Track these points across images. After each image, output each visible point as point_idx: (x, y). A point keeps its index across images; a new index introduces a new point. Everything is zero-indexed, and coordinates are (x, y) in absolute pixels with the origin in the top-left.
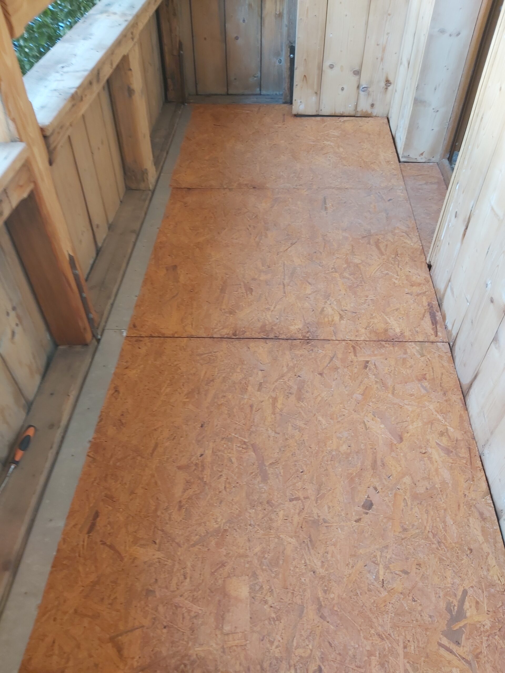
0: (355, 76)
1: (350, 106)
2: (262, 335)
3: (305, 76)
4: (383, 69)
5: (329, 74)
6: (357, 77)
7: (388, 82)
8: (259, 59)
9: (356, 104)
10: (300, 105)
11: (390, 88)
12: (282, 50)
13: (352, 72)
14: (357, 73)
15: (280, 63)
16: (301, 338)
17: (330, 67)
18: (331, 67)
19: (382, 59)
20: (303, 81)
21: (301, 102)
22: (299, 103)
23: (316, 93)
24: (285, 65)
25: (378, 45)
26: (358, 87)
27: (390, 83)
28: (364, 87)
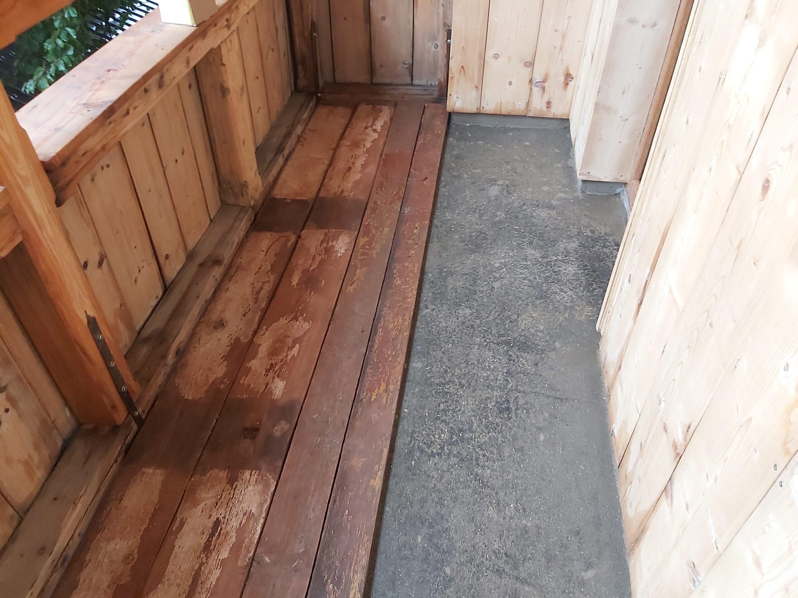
0: (526, 68)
1: (520, 103)
3: (462, 67)
4: (562, 60)
5: (492, 65)
6: (530, 69)
7: (568, 77)
8: (410, 44)
9: (527, 101)
10: (456, 101)
11: (571, 84)
12: (439, 34)
13: (523, 63)
14: (530, 64)
15: (437, 49)
17: (494, 57)
18: (496, 56)
19: (561, 49)
20: (460, 72)
21: (457, 97)
22: (455, 99)
23: (477, 87)
24: (441, 51)
25: (556, 31)
26: (531, 81)
27: (572, 78)
28: (537, 82)
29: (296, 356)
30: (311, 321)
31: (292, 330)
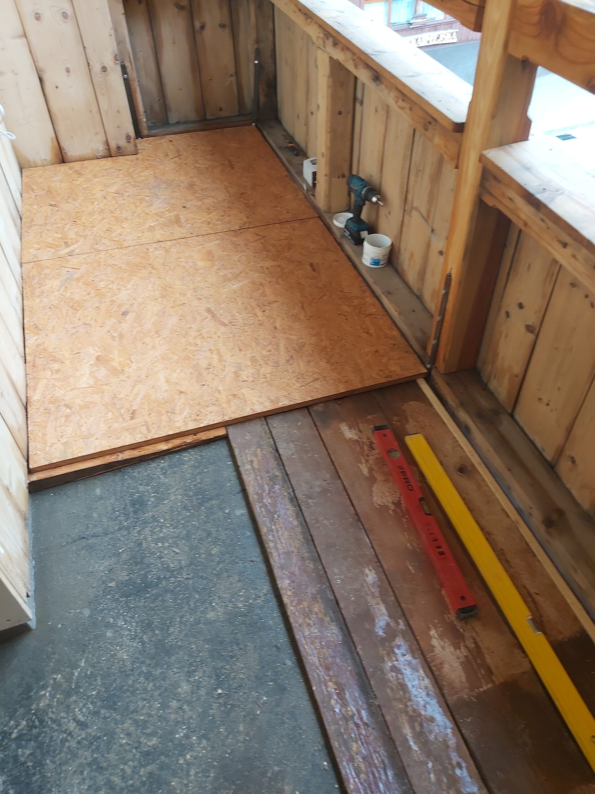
29: (359, 465)
30: (378, 507)
31: (387, 489)
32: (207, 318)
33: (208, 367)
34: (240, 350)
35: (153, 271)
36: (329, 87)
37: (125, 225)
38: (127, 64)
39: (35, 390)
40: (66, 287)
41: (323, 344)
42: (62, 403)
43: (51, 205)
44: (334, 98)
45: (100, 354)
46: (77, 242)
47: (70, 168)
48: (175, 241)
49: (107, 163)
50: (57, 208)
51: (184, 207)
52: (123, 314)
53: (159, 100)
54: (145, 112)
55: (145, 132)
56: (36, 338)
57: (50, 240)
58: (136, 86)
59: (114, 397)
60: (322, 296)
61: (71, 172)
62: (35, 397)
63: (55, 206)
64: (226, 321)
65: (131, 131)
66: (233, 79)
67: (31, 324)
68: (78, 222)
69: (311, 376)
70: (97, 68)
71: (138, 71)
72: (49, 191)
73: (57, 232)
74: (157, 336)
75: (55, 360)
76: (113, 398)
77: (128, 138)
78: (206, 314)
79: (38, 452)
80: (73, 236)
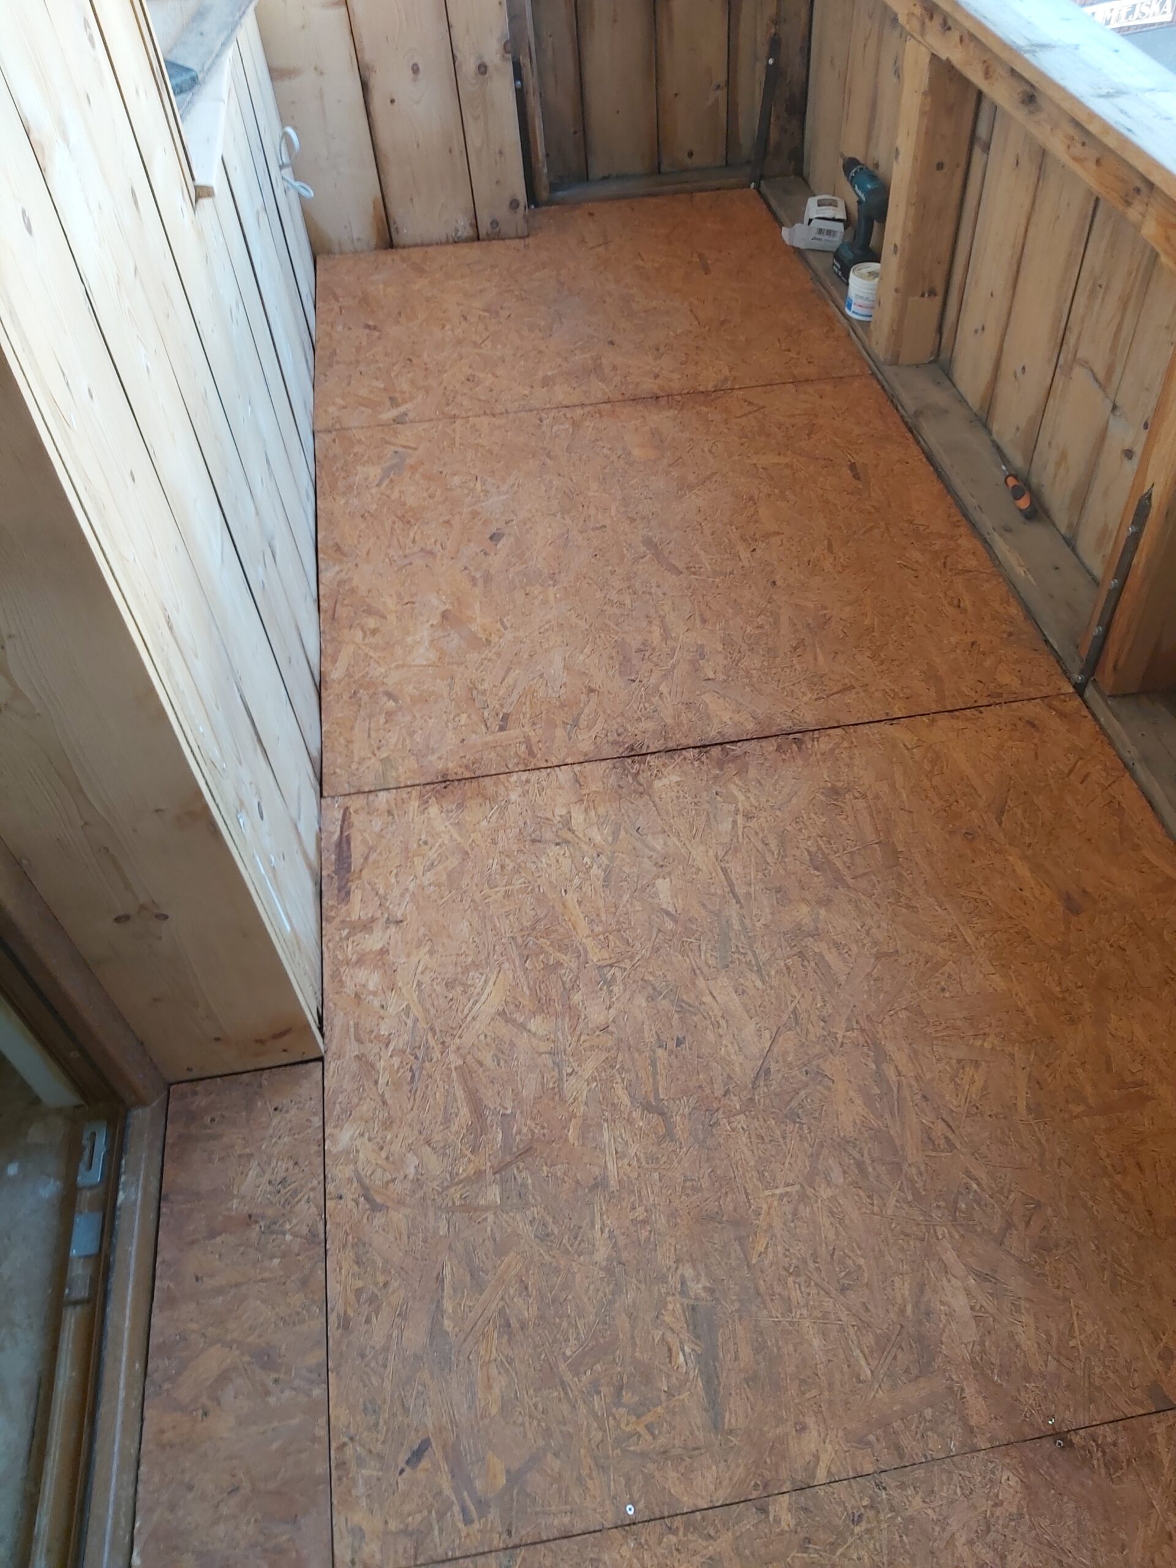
2: (738, 749)
16: (648, 758)
32: (644, 557)
33: (642, 647)
34: (704, 621)
35: (549, 462)
36: (923, 113)
37: (499, 371)
38: (524, 61)
39: (334, 661)
40: (392, 481)
41: (867, 622)
42: (381, 689)
43: (368, 327)
44: (930, 136)
45: (448, 607)
46: (411, 399)
47: (403, 260)
48: (591, 408)
49: (472, 252)
50: (377, 334)
51: (612, 343)
52: (491, 538)
53: (575, 132)
54: (547, 155)
55: (544, 194)
56: (337, 568)
57: (363, 392)
58: (534, 103)
59: (472, 688)
60: (872, 528)
61: (405, 265)
62: (336, 674)
63: (375, 328)
64: (680, 565)
65: (520, 191)
66: (722, 94)
67: (330, 543)
68: (415, 361)
69: (839, 681)
70: (469, 66)
71: (541, 75)
72: (365, 300)
73: (377, 379)
74: (551, 582)
75: (370, 611)
76: (471, 690)
77: (514, 204)
78: (643, 549)
79: (338, 770)
80: (406, 387)
